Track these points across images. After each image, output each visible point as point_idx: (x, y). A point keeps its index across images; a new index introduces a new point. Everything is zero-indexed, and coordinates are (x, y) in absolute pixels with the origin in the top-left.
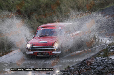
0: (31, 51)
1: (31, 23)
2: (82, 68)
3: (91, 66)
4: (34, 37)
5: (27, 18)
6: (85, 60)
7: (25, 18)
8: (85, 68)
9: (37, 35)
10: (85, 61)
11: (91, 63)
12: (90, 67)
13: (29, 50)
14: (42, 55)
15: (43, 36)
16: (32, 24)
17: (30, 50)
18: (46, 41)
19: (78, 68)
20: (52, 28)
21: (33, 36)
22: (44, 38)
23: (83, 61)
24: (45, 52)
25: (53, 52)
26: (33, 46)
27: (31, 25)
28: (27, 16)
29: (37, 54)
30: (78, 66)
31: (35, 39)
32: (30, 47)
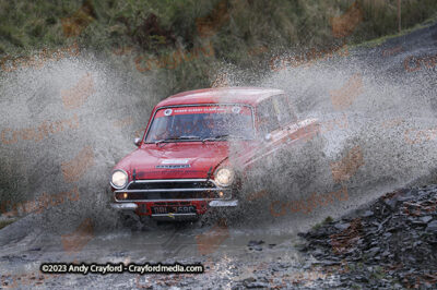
0: (128, 198)
1: (194, 65)
2: (377, 224)
3: (411, 218)
4: (139, 144)
5: (183, 47)
6: (389, 196)
7: (174, 47)
8: (387, 223)
9: (152, 137)
10: (387, 201)
11: (410, 207)
12: (408, 222)
13: (119, 195)
14: (172, 215)
15: (174, 140)
16: (198, 66)
17: (125, 196)
18: (185, 161)
19: (363, 223)
20: (206, 109)
21: (137, 140)
22: (175, 148)
23: (382, 200)
24: (182, 203)
25: (212, 204)
26: (134, 178)
27: (197, 69)
28: (180, 39)
29: (152, 209)
30: (363, 219)
31: (141, 152)
32: (124, 182)
